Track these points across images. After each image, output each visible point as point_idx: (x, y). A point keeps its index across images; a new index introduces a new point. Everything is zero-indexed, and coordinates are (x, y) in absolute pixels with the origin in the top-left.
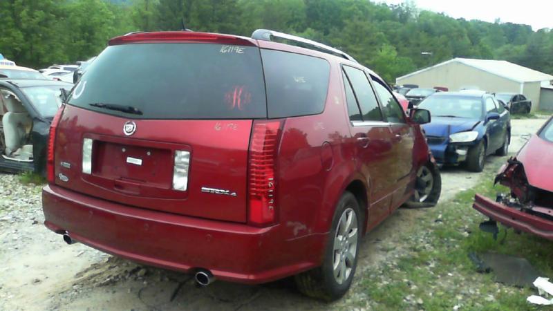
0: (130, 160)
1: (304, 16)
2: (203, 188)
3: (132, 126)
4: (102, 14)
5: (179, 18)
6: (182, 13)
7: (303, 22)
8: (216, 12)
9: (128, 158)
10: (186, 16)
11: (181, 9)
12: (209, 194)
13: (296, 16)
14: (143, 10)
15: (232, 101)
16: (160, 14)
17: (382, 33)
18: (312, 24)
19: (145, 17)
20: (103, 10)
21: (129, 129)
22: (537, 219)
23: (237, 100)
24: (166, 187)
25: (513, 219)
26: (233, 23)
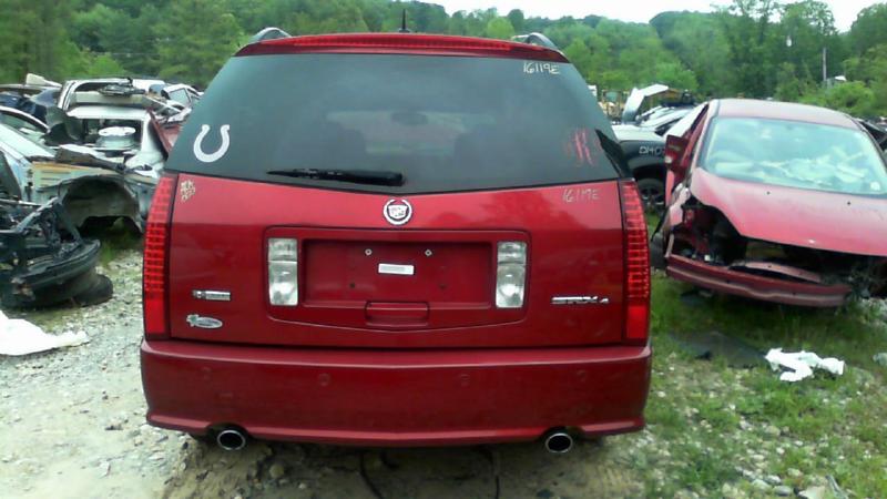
0: (384, 268)
2: (555, 299)
3: (404, 208)
9: (381, 265)
12: (566, 306)
15: (577, 152)
17: (231, 15)
21: (397, 213)
22: (757, 278)
23: (583, 150)
24: (484, 307)
25: (728, 282)
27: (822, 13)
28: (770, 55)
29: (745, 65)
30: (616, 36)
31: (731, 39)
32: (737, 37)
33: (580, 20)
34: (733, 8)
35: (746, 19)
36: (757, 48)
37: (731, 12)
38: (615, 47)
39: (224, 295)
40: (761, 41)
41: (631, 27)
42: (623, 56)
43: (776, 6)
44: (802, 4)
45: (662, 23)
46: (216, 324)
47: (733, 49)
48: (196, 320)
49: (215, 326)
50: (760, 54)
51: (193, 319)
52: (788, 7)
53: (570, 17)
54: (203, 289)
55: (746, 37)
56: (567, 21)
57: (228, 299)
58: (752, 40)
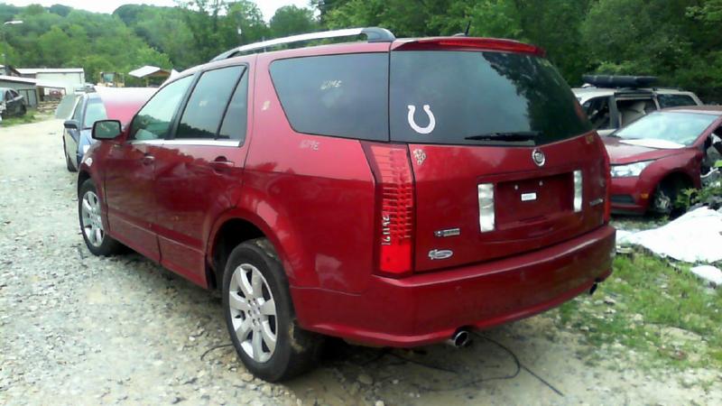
0: (524, 197)
27: (254, 10)
28: (224, 41)
29: (205, 49)
30: (90, 24)
31: (193, 28)
32: (197, 26)
33: (47, 8)
34: (191, 4)
35: (203, 13)
36: (213, 35)
37: (190, 7)
38: (92, 35)
39: (456, 232)
40: (215, 30)
41: (98, 17)
42: (99, 42)
43: (223, 3)
44: (240, 3)
45: (126, 13)
46: (448, 254)
47: (195, 36)
48: (436, 254)
49: (448, 256)
50: (216, 40)
51: (433, 254)
52: (231, 5)
53: (38, 6)
54: (441, 229)
55: (204, 27)
56: (35, 10)
57: (458, 233)
58: (209, 29)
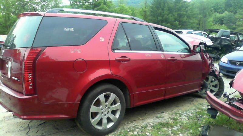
1: (224, 5)
4: (127, 11)
5: (160, 11)
6: (160, 9)
7: (223, 9)
8: (176, 7)
10: (163, 10)
11: (160, 7)
13: (219, 6)
14: (144, 8)
16: (151, 9)
18: (228, 9)
19: (145, 12)
20: (127, 10)
26: (184, 12)
